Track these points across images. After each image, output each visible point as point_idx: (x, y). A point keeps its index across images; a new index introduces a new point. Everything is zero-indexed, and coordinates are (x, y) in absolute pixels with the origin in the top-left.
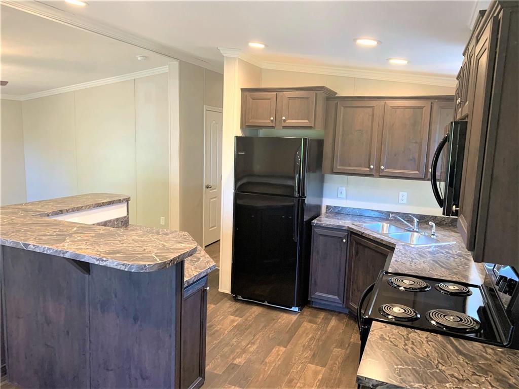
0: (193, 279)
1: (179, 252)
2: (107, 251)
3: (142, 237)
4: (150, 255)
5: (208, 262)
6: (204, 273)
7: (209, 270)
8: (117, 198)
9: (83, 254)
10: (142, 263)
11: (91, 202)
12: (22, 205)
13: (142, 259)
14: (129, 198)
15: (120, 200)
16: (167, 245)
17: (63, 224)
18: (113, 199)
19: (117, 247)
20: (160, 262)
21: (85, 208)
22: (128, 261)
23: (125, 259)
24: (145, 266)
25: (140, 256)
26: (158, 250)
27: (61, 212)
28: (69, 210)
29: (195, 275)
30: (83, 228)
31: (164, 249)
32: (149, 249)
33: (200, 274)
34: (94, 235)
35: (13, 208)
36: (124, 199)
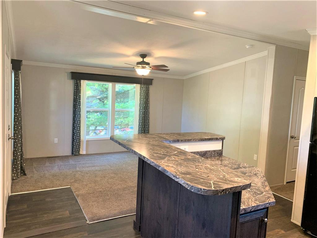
0: (251, 208)
1: (234, 185)
2: (183, 172)
3: (213, 166)
4: (209, 182)
5: (269, 198)
6: (262, 206)
7: (268, 204)
8: (216, 137)
9: (168, 170)
10: (200, 187)
11: (199, 137)
12: (161, 134)
13: (201, 184)
14: (225, 138)
15: (217, 138)
16: (227, 176)
17: (172, 148)
18: (213, 137)
19: (191, 171)
20: (213, 189)
21: (193, 141)
22: (191, 182)
23: (191, 180)
24: (201, 189)
25: (202, 180)
26: (217, 179)
27: (178, 141)
28: (183, 140)
29: (253, 206)
30: (181, 152)
31: (223, 179)
32: (212, 176)
33: (258, 206)
34: (183, 158)
35: (156, 135)
36: (220, 138)
